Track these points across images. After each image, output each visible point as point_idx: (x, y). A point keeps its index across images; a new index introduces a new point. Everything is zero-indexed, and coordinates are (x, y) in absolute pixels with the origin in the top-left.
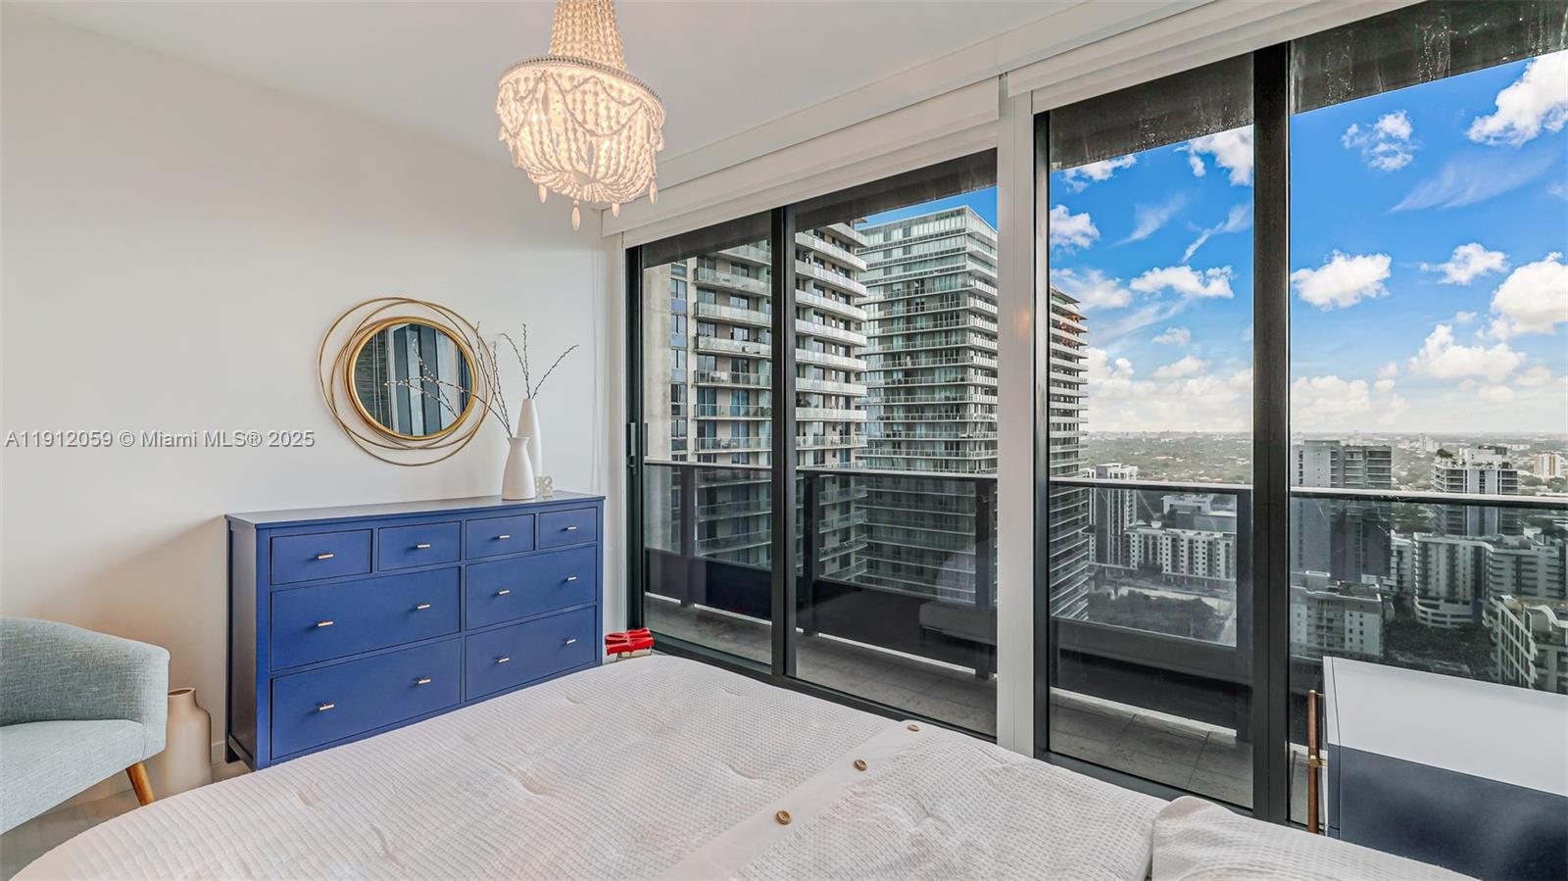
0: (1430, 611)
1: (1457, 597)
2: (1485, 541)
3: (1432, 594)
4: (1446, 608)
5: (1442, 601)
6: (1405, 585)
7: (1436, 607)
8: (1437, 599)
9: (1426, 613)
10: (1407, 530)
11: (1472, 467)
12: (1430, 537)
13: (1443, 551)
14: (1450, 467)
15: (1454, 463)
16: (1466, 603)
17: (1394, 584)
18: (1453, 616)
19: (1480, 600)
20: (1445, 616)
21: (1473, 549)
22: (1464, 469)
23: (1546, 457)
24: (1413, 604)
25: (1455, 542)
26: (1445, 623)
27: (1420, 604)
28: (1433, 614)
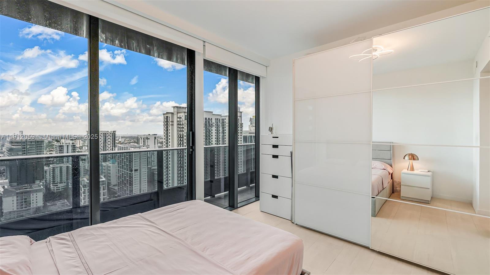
0: (55, 187)
1: (62, 182)
2: (69, 164)
3: (56, 182)
4: (60, 185)
5: (59, 183)
6: (47, 181)
7: (57, 186)
8: (57, 183)
9: (54, 188)
10: (48, 165)
11: (65, 144)
12: (55, 165)
13: (59, 169)
14: (59, 145)
15: (60, 143)
16: (65, 183)
17: (44, 182)
18: (62, 187)
19: (68, 181)
20: (59, 187)
21: (66, 167)
22: (63, 145)
23: (78, 141)
24: (50, 186)
25: (61, 166)
26: (60, 189)
27: (53, 186)
28: (56, 188)
